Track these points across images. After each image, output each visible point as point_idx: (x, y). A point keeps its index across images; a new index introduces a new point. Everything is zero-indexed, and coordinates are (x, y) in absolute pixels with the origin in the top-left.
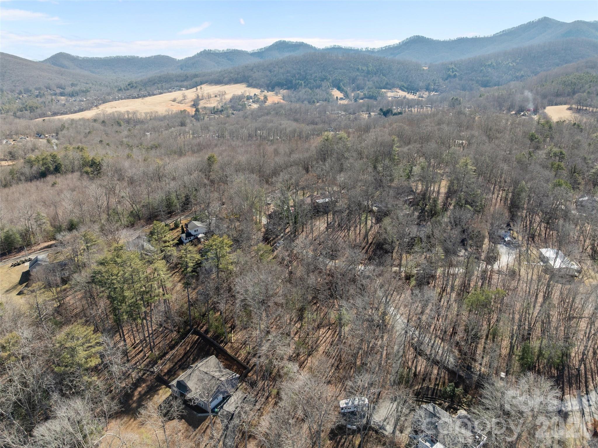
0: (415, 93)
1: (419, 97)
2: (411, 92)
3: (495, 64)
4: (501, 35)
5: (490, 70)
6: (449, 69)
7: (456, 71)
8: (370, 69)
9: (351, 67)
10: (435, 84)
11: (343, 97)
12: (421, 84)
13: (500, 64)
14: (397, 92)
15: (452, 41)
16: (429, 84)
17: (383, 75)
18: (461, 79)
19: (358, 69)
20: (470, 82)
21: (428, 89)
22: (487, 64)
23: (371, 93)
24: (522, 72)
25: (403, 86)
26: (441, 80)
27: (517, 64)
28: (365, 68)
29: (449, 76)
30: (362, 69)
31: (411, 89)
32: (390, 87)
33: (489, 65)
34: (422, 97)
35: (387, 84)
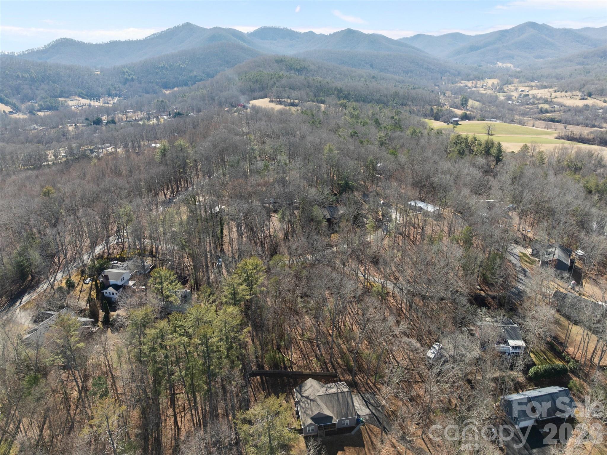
0: (98, 100)
1: (105, 103)
2: (94, 99)
3: (168, 66)
4: (153, 39)
5: (165, 72)
6: (124, 73)
7: (131, 74)
8: (33, 76)
9: (7, 74)
10: (115, 88)
11: (11, 110)
12: (100, 90)
13: (171, 65)
14: (77, 100)
15: (106, 44)
16: (109, 89)
17: (54, 82)
18: (140, 82)
19: (18, 77)
20: (150, 85)
21: (110, 95)
22: (160, 66)
23: (48, 103)
24: (195, 73)
25: (82, 93)
26: (120, 85)
27: (187, 65)
28: (26, 75)
29: (127, 80)
30: (23, 77)
31: (90, 96)
32: (67, 95)
33: (162, 67)
34: (108, 103)
35: (62, 92)
